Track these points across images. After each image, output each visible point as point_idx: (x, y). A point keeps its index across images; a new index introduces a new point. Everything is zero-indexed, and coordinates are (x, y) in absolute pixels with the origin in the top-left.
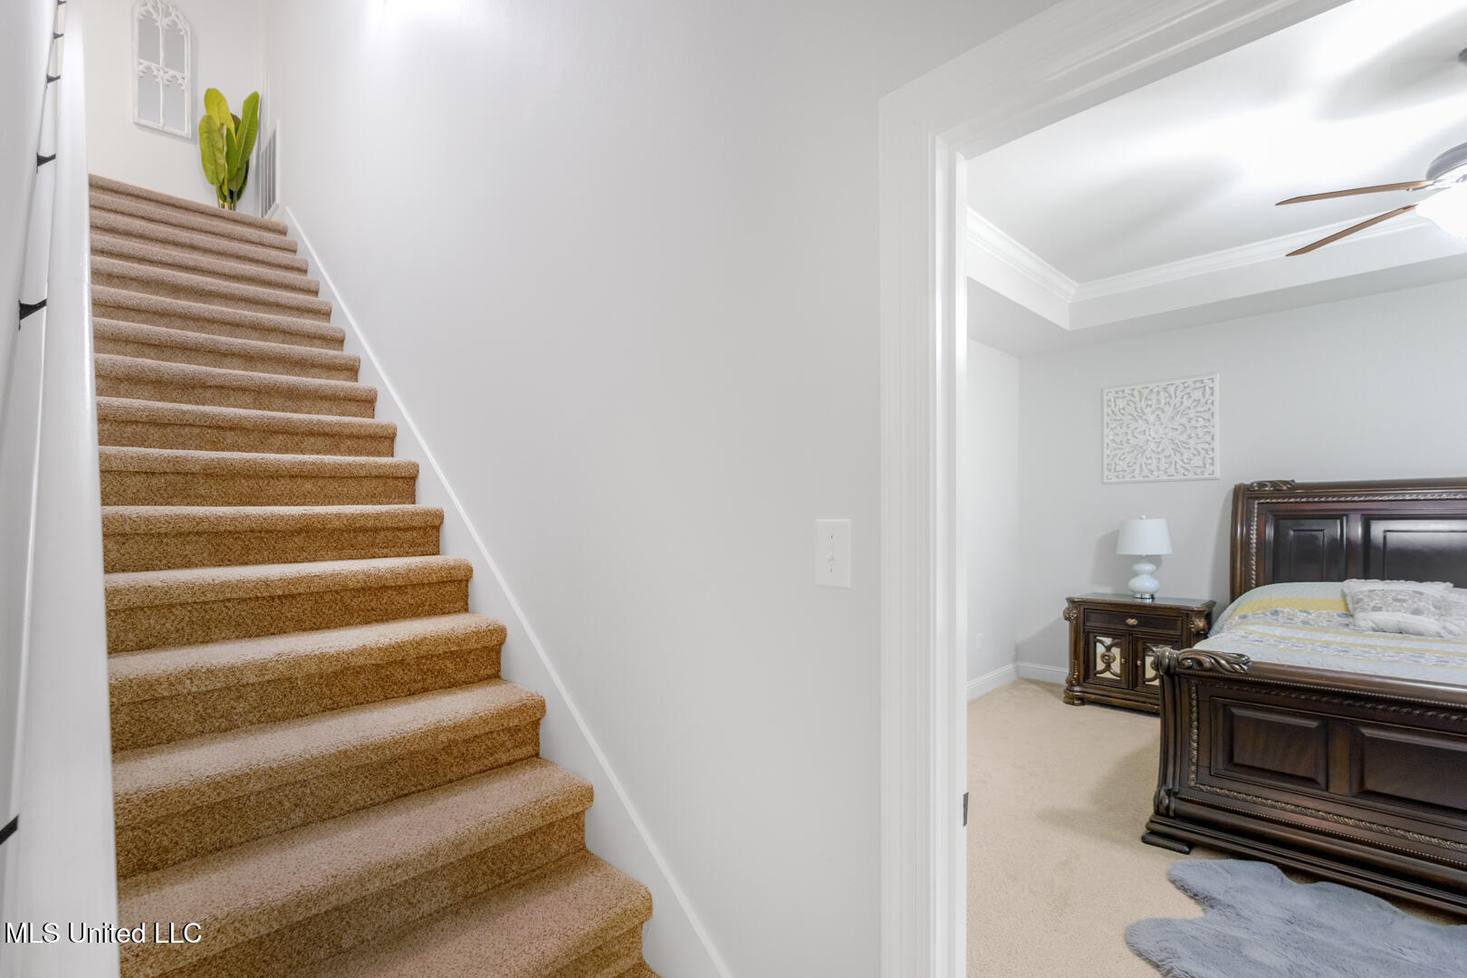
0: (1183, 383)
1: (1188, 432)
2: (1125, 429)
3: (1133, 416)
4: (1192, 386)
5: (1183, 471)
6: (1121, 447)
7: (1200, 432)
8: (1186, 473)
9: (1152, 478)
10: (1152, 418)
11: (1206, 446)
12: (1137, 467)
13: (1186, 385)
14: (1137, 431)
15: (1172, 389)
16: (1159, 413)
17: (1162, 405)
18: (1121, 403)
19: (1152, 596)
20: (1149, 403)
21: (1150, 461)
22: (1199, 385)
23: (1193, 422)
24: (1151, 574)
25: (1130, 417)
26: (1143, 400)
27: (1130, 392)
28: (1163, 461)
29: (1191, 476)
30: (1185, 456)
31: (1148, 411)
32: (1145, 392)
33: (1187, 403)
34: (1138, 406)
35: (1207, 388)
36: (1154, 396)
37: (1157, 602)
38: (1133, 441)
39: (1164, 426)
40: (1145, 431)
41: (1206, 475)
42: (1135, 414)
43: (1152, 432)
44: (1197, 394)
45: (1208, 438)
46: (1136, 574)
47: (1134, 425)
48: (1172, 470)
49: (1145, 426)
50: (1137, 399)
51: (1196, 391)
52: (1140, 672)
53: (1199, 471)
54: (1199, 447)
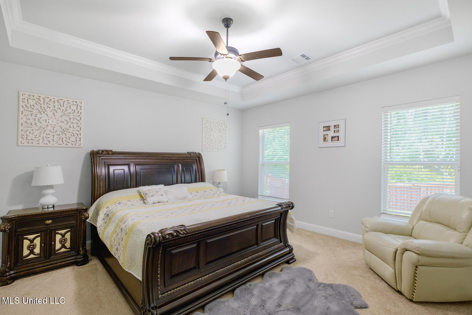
0: (68, 101)
1: (69, 124)
2: (34, 117)
3: (40, 111)
4: (72, 103)
5: (66, 143)
6: (31, 126)
7: (75, 125)
8: (68, 144)
9: (49, 145)
10: (50, 114)
11: (77, 132)
12: (41, 138)
13: (69, 102)
14: (42, 119)
15: (62, 102)
16: (55, 112)
17: (56, 109)
18: (32, 102)
19: (54, 206)
20: (49, 106)
21: (48, 136)
22: (75, 103)
23: (72, 120)
24: (53, 194)
25: (37, 111)
26: (46, 104)
27: (38, 98)
28: (56, 136)
29: (70, 145)
30: (67, 136)
31: (48, 110)
32: (47, 100)
33: (69, 110)
34: (43, 105)
35: (79, 105)
36: (52, 103)
37: (56, 209)
38: (39, 124)
39: (57, 119)
40: (46, 120)
41: (77, 146)
42: (40, 110)
43: (50, 121)
44: (74, 108)
45: (79, 129)
46: (44, 195)
47: (39, 116)
48: (60, 142)
49: (46, 118)
50: (42, 102)
51: (74, 106)
52: (53, 247)
53: (74, 143)
54: (74, 132)
